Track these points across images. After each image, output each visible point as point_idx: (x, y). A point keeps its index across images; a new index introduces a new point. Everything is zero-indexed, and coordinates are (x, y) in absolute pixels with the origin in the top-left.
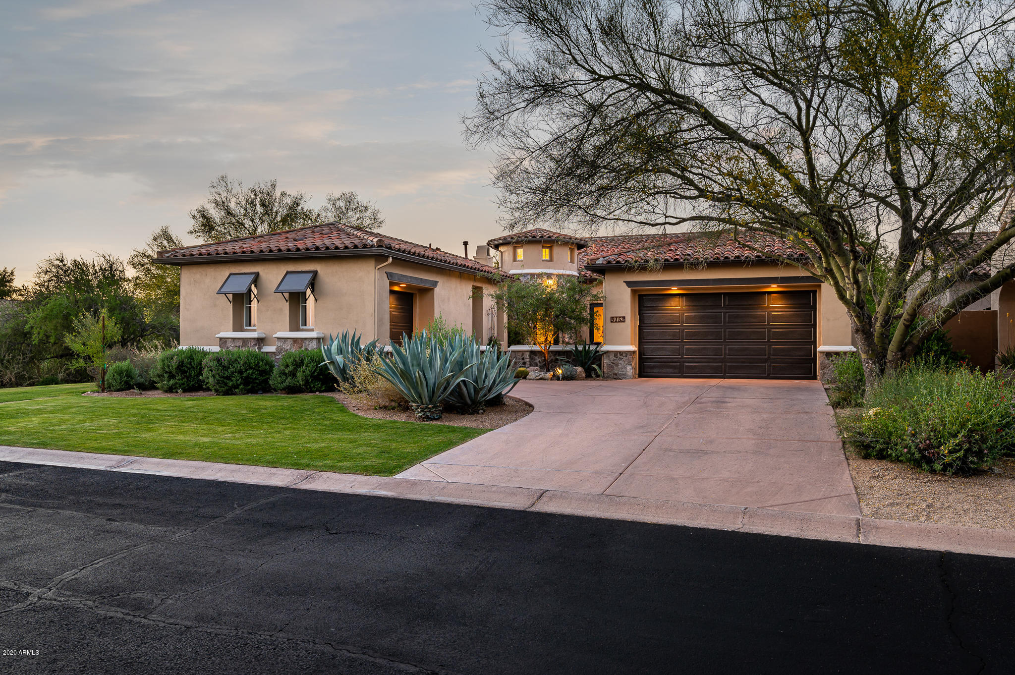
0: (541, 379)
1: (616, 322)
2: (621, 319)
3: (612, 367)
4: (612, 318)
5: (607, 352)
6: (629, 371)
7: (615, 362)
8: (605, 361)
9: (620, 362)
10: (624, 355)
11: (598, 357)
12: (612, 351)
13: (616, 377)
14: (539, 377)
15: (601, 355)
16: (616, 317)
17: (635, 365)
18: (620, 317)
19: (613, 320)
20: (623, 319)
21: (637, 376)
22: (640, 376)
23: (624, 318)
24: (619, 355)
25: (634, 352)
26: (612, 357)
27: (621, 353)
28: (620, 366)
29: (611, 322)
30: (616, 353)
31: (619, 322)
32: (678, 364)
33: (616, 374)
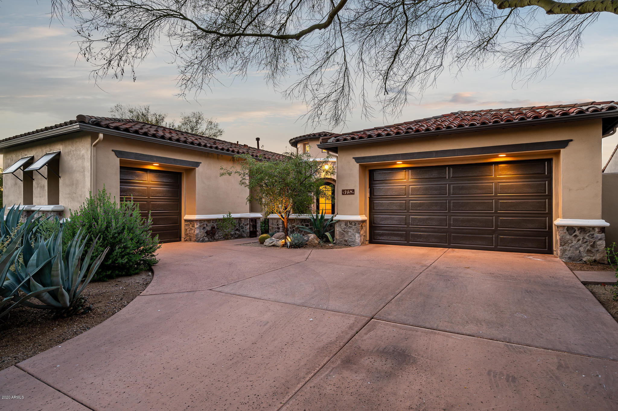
0: (274, 246)
1: (347, 194)
2: (351, 192)
3: (343, 234)
4: (343, 191)
5: (339, 221)
6: (358, 238)
7: (346, 230)
8: (338, 229)
9: (349, 230)
10: (353, 224)
11: (331, 226)
12: (343, 221)
13: (347, 244)
14: (271, 245)
15: (335, 223)
16: (347, 190)
17: (366, 232)
18: (350, 190)
19: (344, 192)
20: (352, 192)
21: (367, 242)
22: (371, 241)
23: (353, 190)
24: (349, 224)
25: (364, 221)
26: (343, 225)
27: (351, 222)
28: (350, 234)
29: (343, 194)
30: (347, 222)
31: (349, 194)
32: (405, 233)
33: (346, 241)
